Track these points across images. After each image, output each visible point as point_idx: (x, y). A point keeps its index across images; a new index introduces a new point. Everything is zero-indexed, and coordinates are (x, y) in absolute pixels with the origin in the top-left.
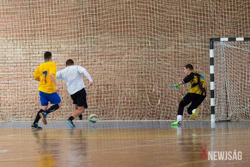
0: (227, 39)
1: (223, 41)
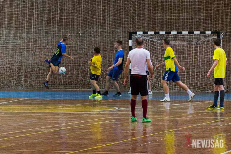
0: (141, 33)
1: (139, 34)
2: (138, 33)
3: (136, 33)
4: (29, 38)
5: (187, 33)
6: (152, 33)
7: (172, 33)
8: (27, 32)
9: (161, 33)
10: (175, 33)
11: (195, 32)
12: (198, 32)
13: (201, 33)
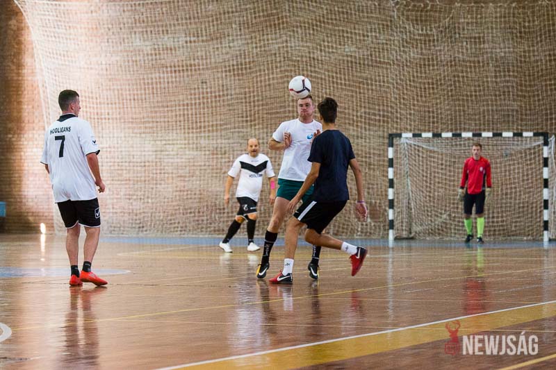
0: (410, 135)
1: (406, 138)
2: (404, 135)
3: (400, 136)
4: (213, 147)
5: (490, 134)
6: (430, 135)
7: (465, 135)
8: (208, 136)
9: (444, 135)
10: (469, 135)
11: (505, 134)
12: (510, 134)
13: (515, 135)
